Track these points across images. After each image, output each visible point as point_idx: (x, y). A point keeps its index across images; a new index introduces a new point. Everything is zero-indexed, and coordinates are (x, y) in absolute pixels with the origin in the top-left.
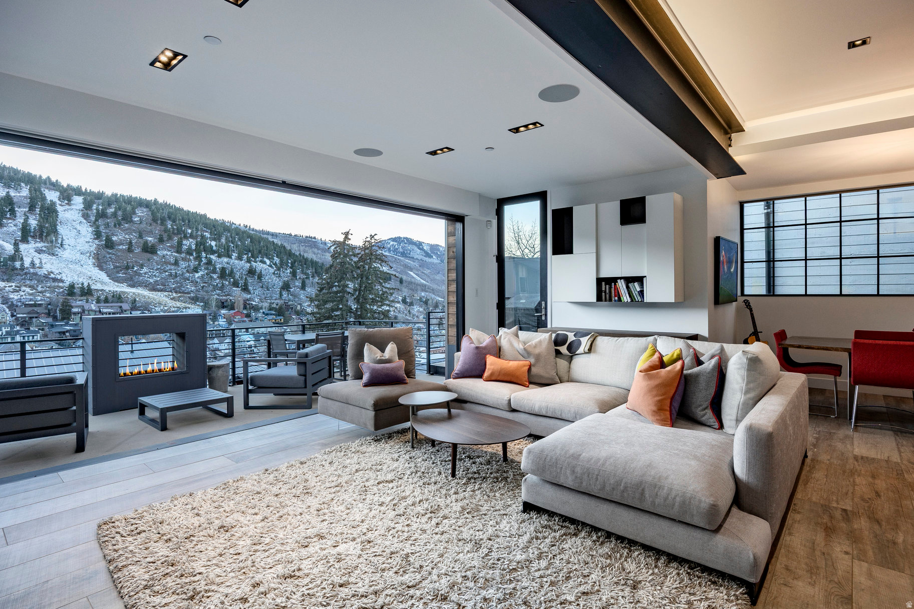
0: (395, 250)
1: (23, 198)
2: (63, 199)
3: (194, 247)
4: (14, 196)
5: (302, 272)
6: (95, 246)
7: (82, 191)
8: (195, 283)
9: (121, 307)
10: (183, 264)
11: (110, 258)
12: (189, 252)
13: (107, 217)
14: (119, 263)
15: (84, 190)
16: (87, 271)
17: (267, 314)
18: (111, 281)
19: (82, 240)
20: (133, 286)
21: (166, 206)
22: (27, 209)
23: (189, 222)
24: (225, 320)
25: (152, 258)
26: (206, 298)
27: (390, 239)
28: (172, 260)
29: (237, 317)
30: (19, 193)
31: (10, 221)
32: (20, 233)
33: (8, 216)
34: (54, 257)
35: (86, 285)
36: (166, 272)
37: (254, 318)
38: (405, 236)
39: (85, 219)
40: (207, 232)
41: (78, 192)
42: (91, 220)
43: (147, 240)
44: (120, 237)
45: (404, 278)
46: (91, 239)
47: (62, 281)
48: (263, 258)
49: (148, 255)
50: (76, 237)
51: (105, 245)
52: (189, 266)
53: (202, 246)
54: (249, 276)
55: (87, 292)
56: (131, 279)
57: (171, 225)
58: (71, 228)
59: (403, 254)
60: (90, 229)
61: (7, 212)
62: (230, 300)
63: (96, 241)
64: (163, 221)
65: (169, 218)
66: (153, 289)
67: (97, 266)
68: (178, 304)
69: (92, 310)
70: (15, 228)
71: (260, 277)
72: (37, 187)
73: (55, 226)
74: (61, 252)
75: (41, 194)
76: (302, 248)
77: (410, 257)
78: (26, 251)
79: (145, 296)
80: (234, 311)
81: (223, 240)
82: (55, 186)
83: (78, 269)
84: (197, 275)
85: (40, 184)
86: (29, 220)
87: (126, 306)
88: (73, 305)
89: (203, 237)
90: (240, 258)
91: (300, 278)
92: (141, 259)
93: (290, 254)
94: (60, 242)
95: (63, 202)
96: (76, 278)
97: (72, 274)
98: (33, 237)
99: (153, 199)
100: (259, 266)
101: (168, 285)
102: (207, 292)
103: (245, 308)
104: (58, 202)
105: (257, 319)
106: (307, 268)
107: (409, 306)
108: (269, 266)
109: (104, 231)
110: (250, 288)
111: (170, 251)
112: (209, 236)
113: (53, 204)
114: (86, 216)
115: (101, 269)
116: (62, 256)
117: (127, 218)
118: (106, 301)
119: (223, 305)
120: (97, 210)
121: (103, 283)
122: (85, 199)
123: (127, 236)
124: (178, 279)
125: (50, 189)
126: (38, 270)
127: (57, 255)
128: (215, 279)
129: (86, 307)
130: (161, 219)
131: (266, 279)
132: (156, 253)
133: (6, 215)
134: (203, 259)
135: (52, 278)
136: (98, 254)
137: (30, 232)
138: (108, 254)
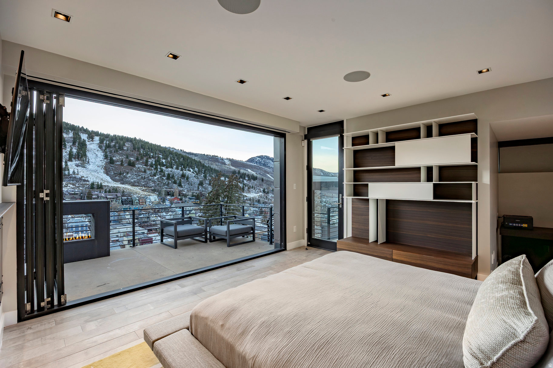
0: (260, 163)
1: (70, 138)
2: (89, 138)
3: (154, 163)
4: (66, 137)
5: (210, 176)
6: (105, 162)
8: (154, 182)
9: (117, 195)
10: (148, 172)
11: (112, 169)
12: (151, 166)
13: (111, 148)
14: (116, 171)
15: (100, 134)
16: (100, 176)
17: (191, 199)
18: (112, 181)
19: (98, 159)
20: (123, 184)
21: (140, 141)
22: (72, 144)
23: (152, 149)
24: (169, 202)
25: (133, 169)
26: (160, 190)
27: (257, 157)
28: (143, 170)
29: (175, 200)
30: (68, 135)
31: (64, 150)
32: (68, 157)
33: (63, 148)
34: (84, 169)
35: (99, 183)
36: (140, 176)
37: (184, 201)
38: (265, 155)
39: (100, 148)
40: (161, 155)
41: (97, 134)
42: (103, 149)
43: (130, 159)
44: (117, 158)
45: (264, 178)
46: (103, 159)
47: (88, 181)
48: (189, 168)
49: (131, 167)
50: (96, 158)
51: (110, 162)
52: (151, 173)
53: (158, 162)
54: (182, 178)
55: (100, 187)
56: (122, 180)
57: (143, 151)
58: (93, 154)
59: (264, 165)
60: (102, 154)
62: (172, 191)
63: (105, 160)
64: (139, 149)
65: (142, 147)
66: (133, 185)
67: (106, 173)
68: (146, 193)
69: (102, 197)
70: (65, 154)
71: (188, 178)
72: (76, 132)
73: (85, 152)
74: (88, 166)
75: (79, 136)
76: (210, 162)
77: (268, 166)
78: (71, 165)
79: (129, 189)
80: (174, 197)
81: (169, 159)
82: (86, 131)
83: (96, 175)
84: (155, 178)
85: (78, 130)
86: (73, 150)
87: (119, 195)
88: (93, 194)
89: (158, 157)
90: (177, 168)
91: (208, 179)
92: (128, 169)
93: (203, 166)
94: (87, 161)
95: (90, 140)
96: (95, 179)
97: (93, 178)
98: (74, 158)
99: (134, 137)
100: (187, 173)
101: (140, 183)
102: (160, 187)
103: (179, 195)
104: (87, 140)
105: (185, 201)
106: (212, 174)
107: (266, 194)
108: (192, 172)
109: (109, 155)
110: (182, 184)
111: (142, 165)
112: (162, 157)
113: (84, 141)
114: (100, 147)
115: (108, 175)
116: (88, 168)
117: (121, 148)
118: (109, 192)
119: (168, 194)
120: (106, 143)
121: (108, 182)
122: (100, 138)
123: (120, 157)
124: (146, 180)
125: (83, 133)
126: (76, 175)
127: (86, 167)
128: (164, 180)
129: (100, 195)
130: (138, 148)
131: (191, 179)
132: (135, 166)
134: (159, 169)
135: (83, 180)
136: (106, 167)
137: (73, 156)
138: (111, 167)
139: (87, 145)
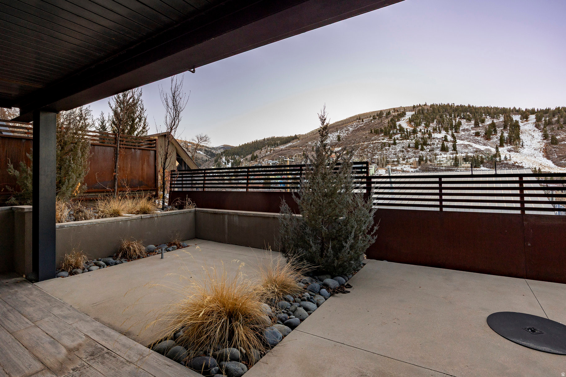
1: (500, 123)
2: (523, 118)
4: (496, 122)
6: (544, 144)
7: (535, 111)
11: (555, 151)
13: (553, 124)
14: (561, 153)
15: (536, 111)
16: (538, 161)
18: (556, 166)
22: (503, 128)
30: (499, 120)
31: (494, 136)
32: (499, 142)
33: (493, 133)
34: (518, 153)
35: (537, 169)
39: (537, 128)
41: (533, 112)
42: (541, 128)
44: (562, 136)
46: (541, 140)
47: (522, 167)
50: (532, 140)
51: (551, 142)
58: (528, 135)
60: (541, 134)
61: (492, 131)
63: (545, 141)
67: (546, 157)
70: (496, 139)
72: (508, 115)
73: (518, 135)
74: (522, 150)
75: (510, 117)
78: (502, 151)
82: (517, 111)
83: (533, 159)
85: (510, 112)
86: (504, 134)
94: (521, 144)
95: (523, 120)
96: (531, 165)
97: (528, 163)
98: (506, 143)
104: (520, 121)
109: (550, 134)
113: (517, 122)
114: (537, 126)
115: (548, 158)
116: (523, 152)
120: (545, 120)
121: (550, 167)
122: (537, 116)
125: (515, 114)
126: (509, 161)
127: (520, 152)
133: (492, 133)
135: (517, 166)
136: (546, 149)
137: (504, 140)
138: (553, 148)
139: (519, 126)
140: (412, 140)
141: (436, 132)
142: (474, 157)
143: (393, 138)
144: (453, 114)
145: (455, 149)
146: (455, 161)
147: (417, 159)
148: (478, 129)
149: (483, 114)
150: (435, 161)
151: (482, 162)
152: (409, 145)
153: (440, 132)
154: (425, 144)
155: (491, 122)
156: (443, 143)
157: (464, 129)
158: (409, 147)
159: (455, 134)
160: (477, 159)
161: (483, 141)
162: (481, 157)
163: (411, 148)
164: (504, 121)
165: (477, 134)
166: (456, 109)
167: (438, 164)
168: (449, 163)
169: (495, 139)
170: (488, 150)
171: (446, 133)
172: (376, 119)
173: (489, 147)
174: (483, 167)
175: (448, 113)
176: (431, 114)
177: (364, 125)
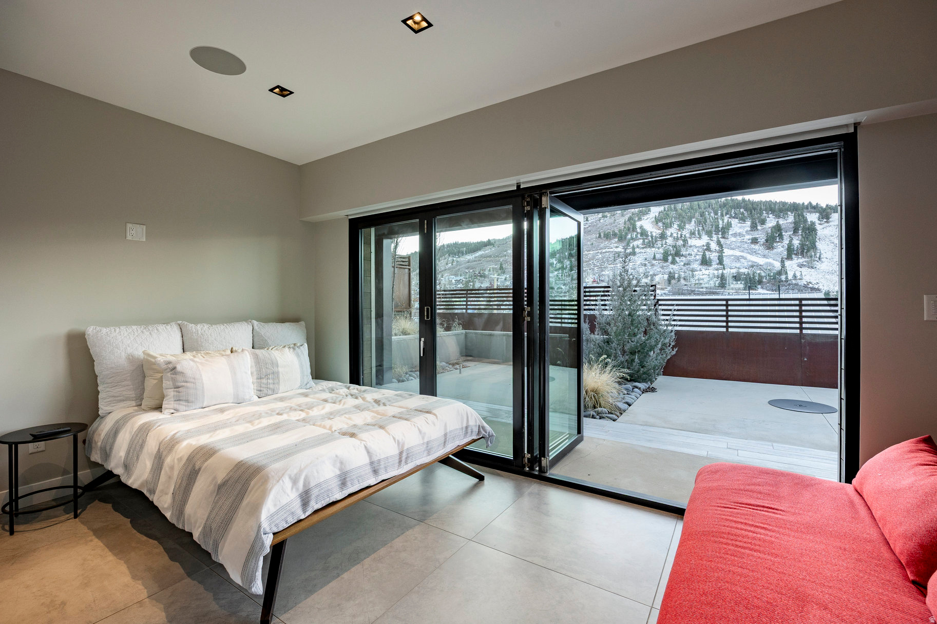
140: (659, 248)
141: (694, 237)
142: (748, 274)
143: (631, 245)
144: (720, 211)
145: (721, 262)
146: (721, 280)
147: (666, 277)
148: (756, 233)
149: (764, 212)
150: (692, 279)
151: (760, 282)
152: (655, 256)
153: (700, 238)
154: (678, 254)
155: (775, 222)
156: (704, 252)
157: (735, 233)
158: (654, 258)
159: (722, 241)
160: (753, 278)
161: (762, 251)
162: (759, 274)
163: (657, 260)
164: (795, 223)
165: (755, 241)
166: (724, 203)
167: (695, 284)
168: (712, 283)
169: (781, 248)
170: (770, 264)
171: (709, 238)
172: (607, 217)
173: (770, 260)
174: (761, 289)
175: (712, 209)
176: (687, 211)
177: (590, 226)
